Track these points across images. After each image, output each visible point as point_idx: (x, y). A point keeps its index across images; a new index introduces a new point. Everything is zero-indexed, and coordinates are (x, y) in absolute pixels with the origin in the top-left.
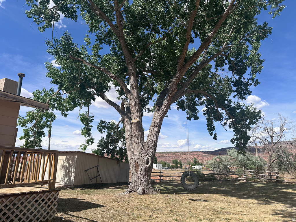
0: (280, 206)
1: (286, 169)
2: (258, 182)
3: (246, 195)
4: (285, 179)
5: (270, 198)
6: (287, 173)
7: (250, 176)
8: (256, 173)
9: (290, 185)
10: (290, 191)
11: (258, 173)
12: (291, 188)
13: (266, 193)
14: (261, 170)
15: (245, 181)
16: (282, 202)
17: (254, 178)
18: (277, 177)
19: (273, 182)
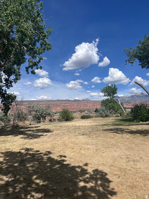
0: (22, 136)
1: (21, 120)
2: (8, 128)
3: (7, 134)
4: (20, 125)
5: (17, 134)
6: (21, 122)
7: (4, 125)
8: (7, 123)
9: (22, 127)
10: (23, 130)
11: (8, 123)
12: (23, 129)
13: (14, 132)
14: (10, 121)
15: (1, 128)
16: (22, 135)
17: (5, 126)
18: (17, 124)
19: (14, 127)
